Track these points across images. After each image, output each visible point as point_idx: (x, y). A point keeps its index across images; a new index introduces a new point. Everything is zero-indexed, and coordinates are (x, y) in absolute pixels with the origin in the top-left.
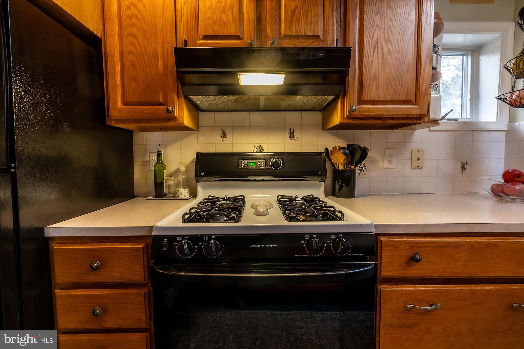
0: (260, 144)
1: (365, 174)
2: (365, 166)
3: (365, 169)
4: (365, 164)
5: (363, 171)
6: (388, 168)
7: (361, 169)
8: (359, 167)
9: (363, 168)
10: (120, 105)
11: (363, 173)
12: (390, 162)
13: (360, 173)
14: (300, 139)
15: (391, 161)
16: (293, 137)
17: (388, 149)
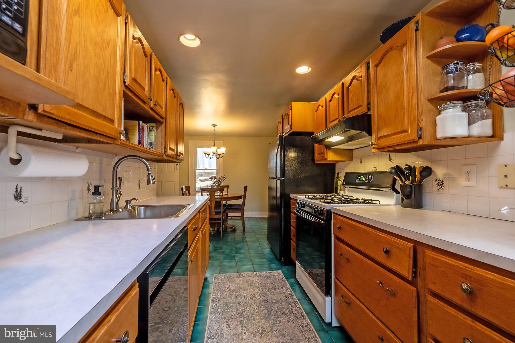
0: (375, 166)
1: (443, 191)
2: (443, 182)
3: (443, 186)
4: (443, 181)
5: (442, 188)
6: (466, 186)
7: (439, 186)
8: (438, 184)
9: (441, 184)
10: (316, 155)
11: (442, 190)
12: (468, 179)
13: (438, 189)
14: (395, 161)
15: (470, 179)
16: (391, 160)
17: (466, 165)
